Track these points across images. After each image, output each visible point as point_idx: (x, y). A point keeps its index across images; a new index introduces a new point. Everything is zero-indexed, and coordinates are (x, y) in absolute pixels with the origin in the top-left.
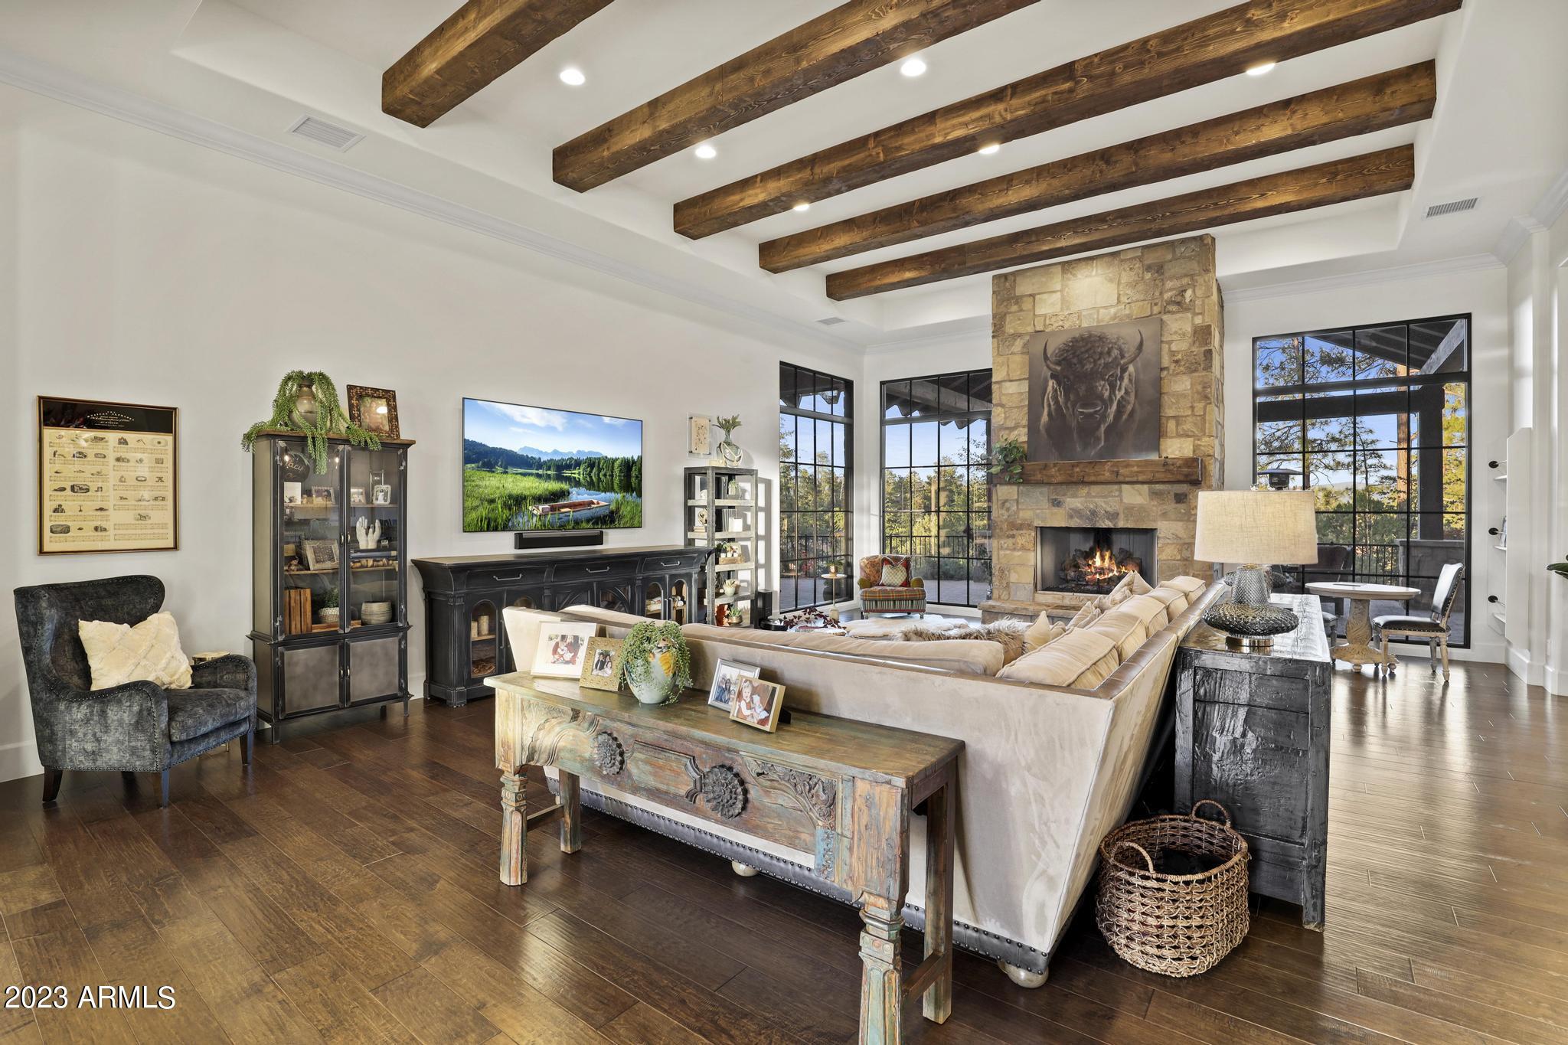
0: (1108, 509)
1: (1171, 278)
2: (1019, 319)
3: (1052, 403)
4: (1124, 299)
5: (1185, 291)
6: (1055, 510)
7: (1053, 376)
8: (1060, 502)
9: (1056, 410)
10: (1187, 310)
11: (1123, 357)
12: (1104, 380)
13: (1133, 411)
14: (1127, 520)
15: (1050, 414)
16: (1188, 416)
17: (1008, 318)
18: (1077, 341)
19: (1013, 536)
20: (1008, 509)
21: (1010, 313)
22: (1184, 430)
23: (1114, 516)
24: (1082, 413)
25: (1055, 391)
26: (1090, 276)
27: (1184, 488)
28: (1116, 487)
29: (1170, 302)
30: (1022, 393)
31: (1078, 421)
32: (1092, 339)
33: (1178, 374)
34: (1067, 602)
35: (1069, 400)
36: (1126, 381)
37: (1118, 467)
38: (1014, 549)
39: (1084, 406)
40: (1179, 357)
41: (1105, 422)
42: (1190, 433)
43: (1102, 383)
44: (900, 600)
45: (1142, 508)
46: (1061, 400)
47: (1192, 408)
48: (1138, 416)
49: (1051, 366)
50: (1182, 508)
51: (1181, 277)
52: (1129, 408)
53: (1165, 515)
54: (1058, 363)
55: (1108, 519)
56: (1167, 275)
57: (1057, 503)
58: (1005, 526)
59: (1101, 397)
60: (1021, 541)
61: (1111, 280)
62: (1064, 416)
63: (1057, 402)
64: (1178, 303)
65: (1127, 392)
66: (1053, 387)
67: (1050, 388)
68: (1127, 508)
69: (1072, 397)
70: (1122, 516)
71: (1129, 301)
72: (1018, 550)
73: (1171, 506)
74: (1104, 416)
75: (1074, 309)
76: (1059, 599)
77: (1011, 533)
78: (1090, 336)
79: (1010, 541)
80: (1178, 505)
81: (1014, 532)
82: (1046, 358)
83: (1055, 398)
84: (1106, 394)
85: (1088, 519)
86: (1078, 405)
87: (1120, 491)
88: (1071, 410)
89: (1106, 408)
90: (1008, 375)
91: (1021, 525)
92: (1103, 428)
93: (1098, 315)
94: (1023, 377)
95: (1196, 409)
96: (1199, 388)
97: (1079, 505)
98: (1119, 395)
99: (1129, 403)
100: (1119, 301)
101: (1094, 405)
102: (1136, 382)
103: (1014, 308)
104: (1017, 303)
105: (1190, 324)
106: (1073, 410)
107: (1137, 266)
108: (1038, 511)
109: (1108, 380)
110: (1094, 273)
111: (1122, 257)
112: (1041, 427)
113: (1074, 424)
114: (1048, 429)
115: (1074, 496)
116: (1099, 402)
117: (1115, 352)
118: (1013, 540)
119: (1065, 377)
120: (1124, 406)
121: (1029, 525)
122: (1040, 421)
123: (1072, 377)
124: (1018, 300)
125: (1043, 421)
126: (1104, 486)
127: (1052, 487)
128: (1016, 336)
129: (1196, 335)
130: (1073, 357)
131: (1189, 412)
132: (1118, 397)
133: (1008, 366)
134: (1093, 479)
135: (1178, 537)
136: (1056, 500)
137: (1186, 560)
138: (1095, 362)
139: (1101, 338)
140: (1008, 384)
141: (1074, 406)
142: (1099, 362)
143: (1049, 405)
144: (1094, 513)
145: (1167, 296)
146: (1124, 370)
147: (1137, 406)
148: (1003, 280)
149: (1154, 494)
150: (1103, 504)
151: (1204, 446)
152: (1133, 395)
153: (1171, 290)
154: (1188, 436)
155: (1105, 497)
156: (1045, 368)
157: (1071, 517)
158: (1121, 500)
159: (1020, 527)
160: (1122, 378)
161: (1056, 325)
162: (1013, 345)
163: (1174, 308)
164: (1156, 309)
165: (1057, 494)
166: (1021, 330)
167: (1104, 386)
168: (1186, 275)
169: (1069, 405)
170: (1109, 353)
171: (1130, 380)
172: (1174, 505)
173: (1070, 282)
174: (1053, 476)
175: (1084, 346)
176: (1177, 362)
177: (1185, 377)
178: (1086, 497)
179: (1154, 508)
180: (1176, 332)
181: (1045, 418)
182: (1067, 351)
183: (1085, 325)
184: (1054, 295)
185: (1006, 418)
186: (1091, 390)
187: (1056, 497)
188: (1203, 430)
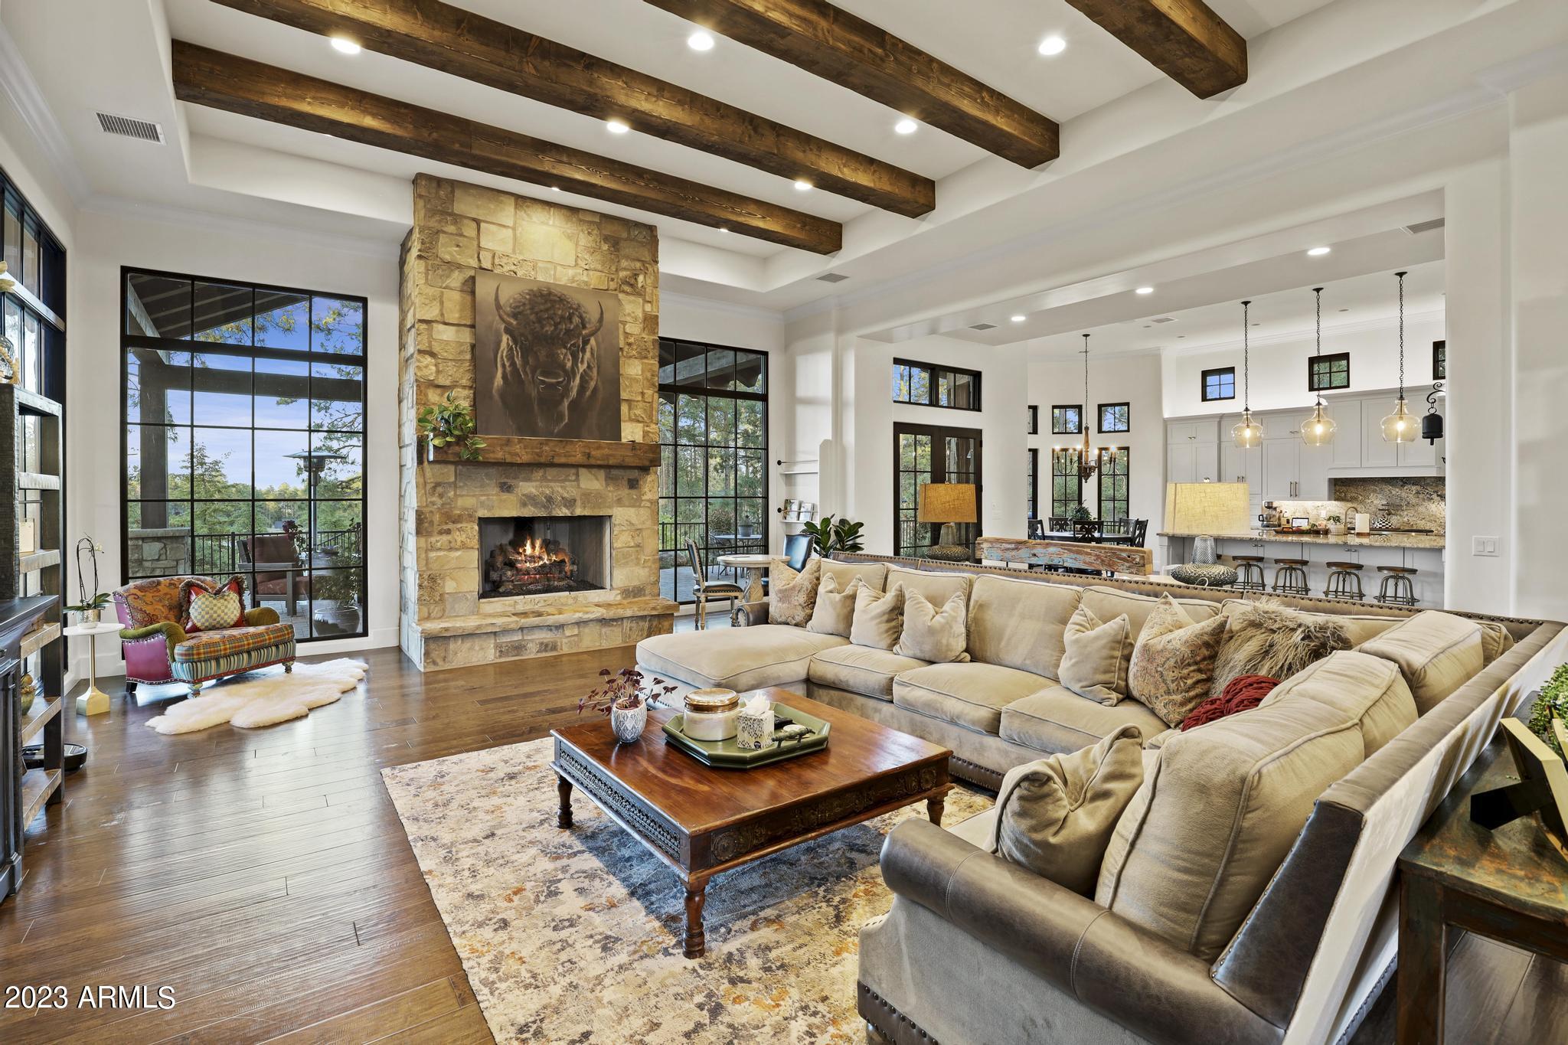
0: (565, 495)
1: (627, 258)
2: (458, 246)
3: (507, 364)
4: (582, 264)
5: (638, 275)
6: (505, 496)
7: (507, 331)
8: (510, 487)
9: (512, 373)
10: (639, 294)
11: (584, 327)
12: (565, 347)
13: (595, 389)
14: (585, 507)
15: (504, 377)
16: (638, 401)
17: (442, 238)
18: (535, 295)
19: (448, 532)
20: (441, 496)
21: (444, 232)
22: (635, 415)
23: (570, 503)
24: (543, 382)
25: (510, 349)
26: (547, 224)
27: (635, 474)
28: (573, 471)
29: (625, 282)
30: (461, 344)
31: (538, 392)
32: (552, 298)
33: (631, 357)
34: (520, 608)
35: (528, 363)
36: (588, 355)
37: (589, 448)
38: (451, 549)
39: (546, 374)
40: (632, 340)
41: (568, 397)
42: (640, 419)
43: (564, 351)
44: (257, 649)
45: (599, 495)
46: (518, 361)
47: (643, 394)
48: (600, 395)
49: (505, 317)
50: (634, 493)
51: (634, 260)
52: (592, 384)
53: (619, 502)
54: (515, 316)
55: (565, 506)
56: (622, 253)
57: (506, 488)
58: (437, 518)
59: (563, 367)
60: (459, 537)
61: (569, 237)
62: (521, 382)
63: (513, 364)
64: (632, 285)
65: (589, 367)
66: (508, 344)
67: (504, 345)
68: (584, 494)
69: (531, 360)
70: (579, 503)
71: (587, 267)
72: (457, 550)
73: (625, 492)
74: (567, 389)
75: (527, 256)
76: (510, 606)
77: (445, 527)
78: (550, 294)
79: (445, 538)
80: (631, 491)
81: (450, 526)
82: (498, 306)
83: (511, 357)
84: (569, 364)
85: (544, 507)
86: (538, 371)
87: (577, 475)
88: (530, 376)
89: (569, 382)
90: (442, 315)
91: (460, 516)
92: (566, 403)
93: (555, 273)
94: (463, 322)
95: (646, 396)
96: (649, 375)
97: (533, 490)
98: (582, 368)
99: (592, 379)
100: (577, 264)
101: (557, 376)
102: (598, 358)
103: (451, 229)
104: (455, 223)
105: (641, 310)
106: (533, 377)
107: (595, 232)
108: (483, 498)
109: (570, 349)
110: (551, 222)
111: (581, 217)
112: (494, 391)
113: (534, 393)
114: (503, 394)
115: (528, 480)
116: (562, 373)
117: (576, 320)
118: (449, 537)
119: (522, 335)
120: (587, 382)
121: (470, 516)
122: (493, 384)
123: (530, 337)
124: (457, 219)
125: (496, 384)
126: (561, 469)
127: (500, 468)
128: (452, 266)
129: (646, 322)
130: (531, 314)
131: (640, 398)
132: (581, 370)
133: (442, 303)
134: (563, 460)
135: (632, 524)
136: (505, 483)
137: (639, 546)
138: (556, 325)
139: (561, 300)
140: (441, 327)
141: (533, 372)
142: (560, 327)
143: (504, 366)
144: (550, 500)
145: (623, 274)
146: (586, 342)
147: (599, 383)
148: (434, 185)
149: (609, 479)
150: (560, 489)
151: (652, 433)
152: (595, 371)
153: (625, 269)
154: (638, 421)
155: (564, 481)
156: (497, 318)
157: (524, 505)
158: (579, 485)
159: (457, 520)
160: (584, 351)
161: (506, 268)
162: (448, 277)
163: (627, 288)
164: (613, 285)
165: (507, 477)
166: (462, 260)
167: (566, 354)
168: (639, 260)
169: (528, 369)
170: (570, 318)
171: (592, 354)
172: (627, 491)
173: (524, 223)
174: (517, 455)
175: (542, 304)
176: (630, 344)
177: (637, 362)
178: (541, 481)
179: (610, 494)
180: (629, 314)
181: (498, 381)
182: (524, 304)
183: (540, 278)
184: (504, 230)
185: (438, 372)
186: (552, 356)
187: (506, 480)
188: (650, 417)
